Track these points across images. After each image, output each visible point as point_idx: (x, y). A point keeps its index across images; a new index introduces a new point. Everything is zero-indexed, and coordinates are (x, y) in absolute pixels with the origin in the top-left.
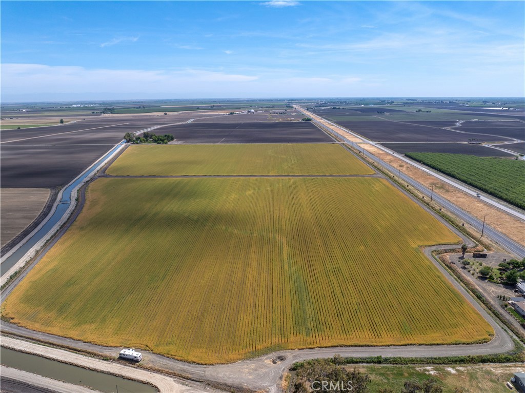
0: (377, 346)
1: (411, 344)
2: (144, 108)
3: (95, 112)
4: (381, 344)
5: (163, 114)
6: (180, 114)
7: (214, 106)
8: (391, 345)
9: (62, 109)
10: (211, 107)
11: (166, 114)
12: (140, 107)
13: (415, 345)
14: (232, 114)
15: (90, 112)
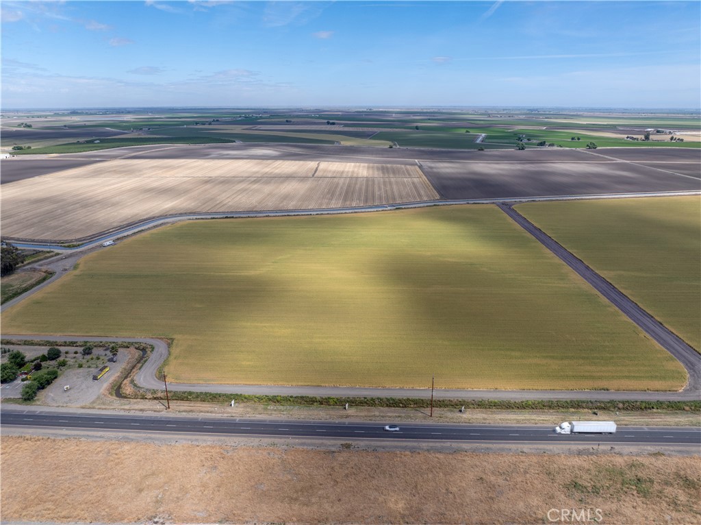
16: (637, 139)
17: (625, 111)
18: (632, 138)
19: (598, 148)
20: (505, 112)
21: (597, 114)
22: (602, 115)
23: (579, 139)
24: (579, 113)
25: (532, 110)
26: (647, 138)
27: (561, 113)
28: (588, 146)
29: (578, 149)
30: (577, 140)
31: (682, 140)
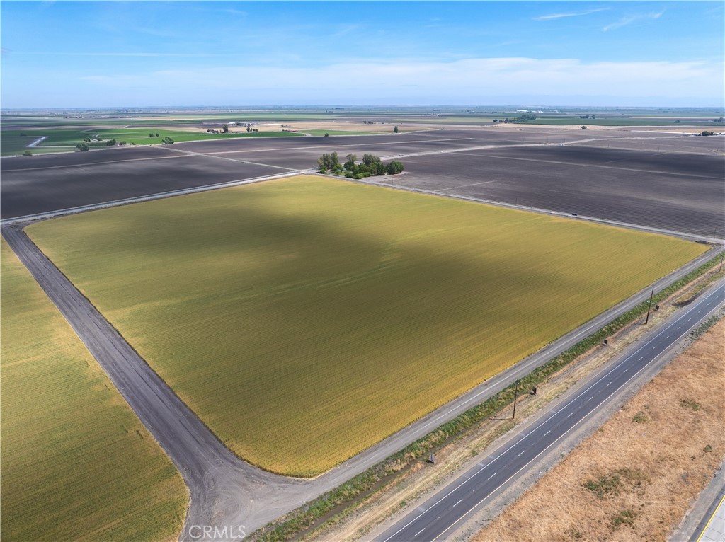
3: (499, 120)
5: (579, 127)
11: (584, 128)
12: (587, 117)
16: (217, 132)
17: (215, 108)
18: (213, 131)
19: (175, 143)
20: (88, 113)
21: (187, 112)
22: (192, 112)
23: (157, 135)
24: (170, 112)
25: (120, 110)
26: (226, 130)
27: (151, 112)
28: (163, 141)
29: (153, 145)
30: (156, 137)
31: (257, 130)
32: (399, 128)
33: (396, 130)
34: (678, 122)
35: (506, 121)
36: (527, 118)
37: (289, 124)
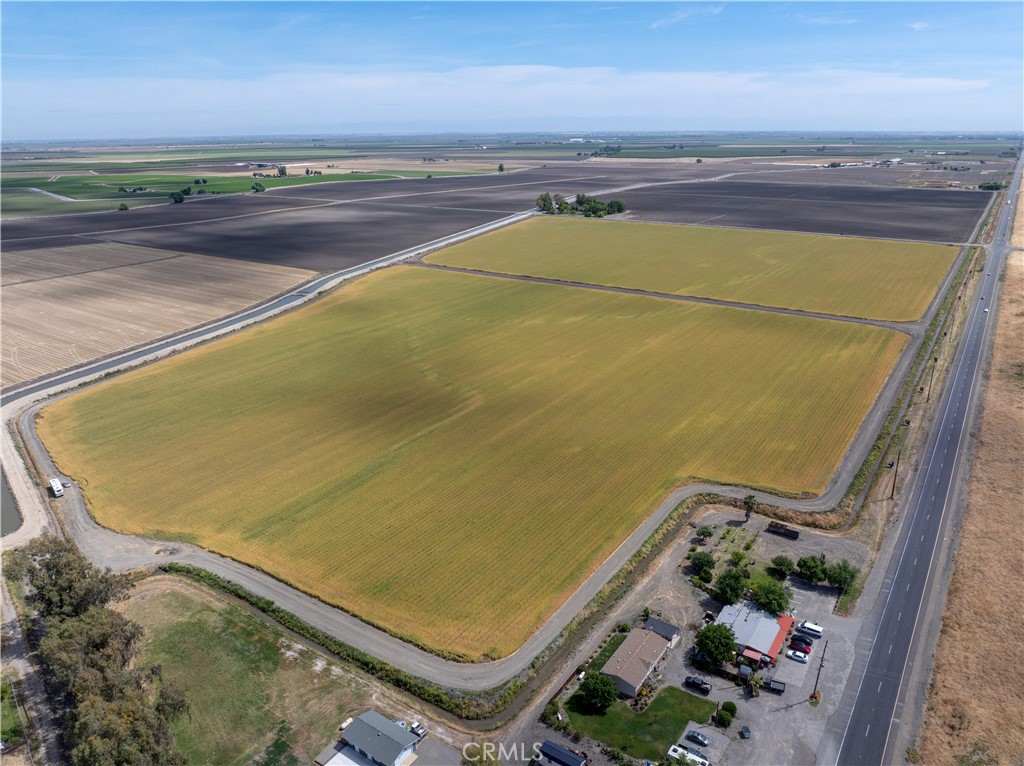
0: (297, 589)
1: (342, 609)
2: (682, 148)
3: (583, 153)
4: (304, 589)
5: (694, 160)
6: (726, 163)
7: (824, 148)
8: (315, 597)
9: (548, 145)
10: (818, 149)
11: (699, 161)
12: (674, 147)
13: (347, 612)
14: (833, 165)
15: (575, 154)
16: (270, 176)
19: (267, 190)
26: (283, 173)
28: (253, 188)
31: (320, 173)
32: (505, 166)
33: (501, 169)
34: (784, 152)
35: (595, 155)
36: (611, 151)
37: (336, 163)
